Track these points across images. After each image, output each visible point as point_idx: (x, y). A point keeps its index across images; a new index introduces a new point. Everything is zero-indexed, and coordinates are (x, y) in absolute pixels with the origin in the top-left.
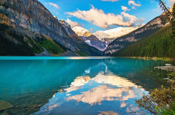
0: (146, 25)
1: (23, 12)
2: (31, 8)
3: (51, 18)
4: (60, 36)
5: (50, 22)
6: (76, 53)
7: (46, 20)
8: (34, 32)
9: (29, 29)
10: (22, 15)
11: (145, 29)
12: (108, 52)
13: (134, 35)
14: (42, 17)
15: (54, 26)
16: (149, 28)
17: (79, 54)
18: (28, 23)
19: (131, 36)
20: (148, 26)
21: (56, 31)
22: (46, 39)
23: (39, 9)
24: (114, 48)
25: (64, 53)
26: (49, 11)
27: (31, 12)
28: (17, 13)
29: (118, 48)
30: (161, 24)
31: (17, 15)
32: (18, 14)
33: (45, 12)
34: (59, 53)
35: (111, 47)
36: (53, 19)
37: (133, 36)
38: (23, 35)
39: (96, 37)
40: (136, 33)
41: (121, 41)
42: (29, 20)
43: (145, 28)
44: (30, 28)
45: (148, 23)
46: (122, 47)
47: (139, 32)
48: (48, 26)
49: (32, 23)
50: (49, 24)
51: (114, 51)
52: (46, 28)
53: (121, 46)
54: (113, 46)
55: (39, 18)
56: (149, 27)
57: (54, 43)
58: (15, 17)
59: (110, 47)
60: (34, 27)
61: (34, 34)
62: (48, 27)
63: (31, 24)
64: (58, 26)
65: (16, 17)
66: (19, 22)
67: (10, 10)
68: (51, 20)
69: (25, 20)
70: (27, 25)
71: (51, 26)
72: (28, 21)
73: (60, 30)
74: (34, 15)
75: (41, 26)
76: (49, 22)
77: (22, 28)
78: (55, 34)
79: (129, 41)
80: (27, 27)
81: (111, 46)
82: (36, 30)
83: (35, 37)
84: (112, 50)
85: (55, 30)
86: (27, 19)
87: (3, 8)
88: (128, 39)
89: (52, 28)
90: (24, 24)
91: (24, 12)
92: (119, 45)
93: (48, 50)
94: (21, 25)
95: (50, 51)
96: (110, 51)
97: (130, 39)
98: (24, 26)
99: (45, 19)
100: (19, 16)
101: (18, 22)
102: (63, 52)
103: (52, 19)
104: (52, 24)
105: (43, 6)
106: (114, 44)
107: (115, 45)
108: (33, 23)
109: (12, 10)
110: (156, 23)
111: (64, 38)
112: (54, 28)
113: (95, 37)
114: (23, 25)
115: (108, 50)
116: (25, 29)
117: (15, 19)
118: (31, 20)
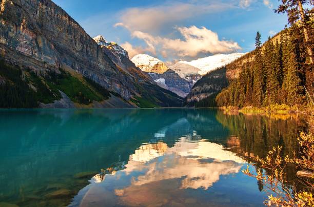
1: (24, 25)
2: (41, 17)
3: (82, 36)
4: (99, 70)
5: (81, 44)
6: (131, 102)
7: (71, 40)
8: (45, 63)
9: (35, 56)
10: (21, 31)
12: (192, 99)
13: (240, 66)
14: (65, 35)
15: (87, 52)
17: (138, 104)
18: (35, 44)
19: (235, 69)
21: (92, 61)
22: (69, 77)
23: (58, 19)
24: (203, 92)
25: (102, 101)
26: (77, 23)
27: (42, 26)
28: (12, 26)
29: (210, 91)
31: (12, 30)
32: (14, 28)
33: (70, 25)
34: (91, 102)
35: (197, 90)
36: (86, 39)
37: (238, 67)
38: (22, 68)
39: (176, 72)
40: (245, 61)
41: (217, 77)
42: (36, 40)
44: (36, 54)
46: (218, 89)
48: (77, 51)
49: (41, 45)
50: (78, 47)
51: (203, 96)
52: (72, 55)
53: (217, 88)
54: (202, 87)
55: (58, 37)
57: (85, 83)
58: (8, 33)
59: (195, 90)
60: (45, 53)
61: (46, 66)
62: (77, 54)
63: (39, 48)
64: (96, 52)
65: (10, 34)
66: (16, 43)
68: (81, 41)
69: (27, 39)
70: (33, 48)
71: (82, 51)
72: (34, 42)
73: (100, 60)
74: (47, 30)
75: (61, 51)
76: (79, 44)
77: (22, 55)
78: (90, 66)
79: (232, 77)
80: (32, 53)
81: (197, 88)
82: (49, 58)
83: (47, 71)
84: (199, 95)
85: (90, 60)
86: (31, 37)
88: (229, 73)
89: (83, 56)
90: (26, 48)
91: (26, 25)
92: (212, 86)
93: (69, 96)
94: (19, 49)
95: (74, 97)
96: (196, 97)
97: (233, 74)
98: (24, 50)
99: (70, 38)
100: (15, 32)
101: (14, 43)
102: (100, 100)
103: (84, 39)
104: (84, 47)
105: (66, 14)
106: (203, 84)
107: (205, 85)
108: (44, 44)
109: (2, 20)
111: (107, 74)
112: (88, 55)
113: (174, 72)
114: (23, 48)
115: (193, 94)
116: (27, 56)
117: (8, 38)
118: (40, 40)
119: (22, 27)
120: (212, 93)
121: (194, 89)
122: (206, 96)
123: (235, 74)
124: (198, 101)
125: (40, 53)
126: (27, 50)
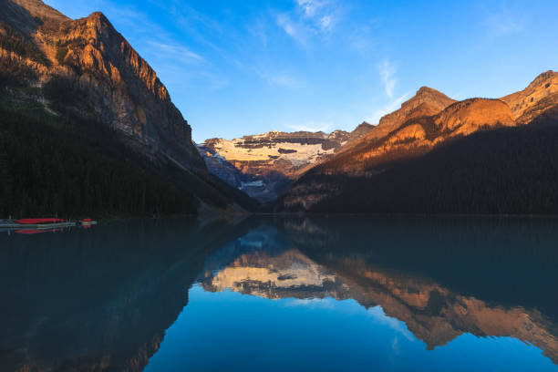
0: (387, 138)
1: (122, 90)
3: (168, 107)
5: (167, 118)
8: (150, 147)
9: (138, 137)
10: (119, 98)
11: (388, 148)
12: (295, 201)
13: (360, 160)
15: (174, 130)
16: (396, 147)
18: (132, 121)
20: (393, 139)
21: (180, 144)
24: (310, 193)
26: (164, 87)
28: (107, 90)
29: (321, 191)
30: (426, 139)
32: (109, 93)
35: (302, 190)
37: (357, 162)
40: (367, 156)
41: (330, 173)
42: (136, 112)
43: (386, 145)
44: (140, 134)
45: (393, 134)
46: (332, 190)
47: (373, 154)
48: (164, 129)
51: (311, 199)
53: (331, 187)
54: (310, 185)
56: (396, 143)
57: (197, 178)
59: (298, 190)
60: (149, 133)
61: (153, 152)
63: (142, 125)
65: (106, 103)
66: (113, 116)
67: (88, 79)
69: (128, 110)
70: (134, 125)
71: (169, 128)
72: (135, 116)
77: (121, 134)
78: (179, 151)
79: (351, 174)
81: (302, 187)
82: (153, 140)
84: (305, 196)
85: (178, 142)
86: (131, 108)
87: (69, 73)
89: (171, 135)
90: (125, 124)
91: (125, 89)
92: (324, 185)
94: (116, 125)
96: (299, 199)
98: (124, 127)
101: (110, 115)
104: (170, 123)
106: (310, 183)
107: (313, 184)
108: (147, 121)
109: (94, 80)
110: (412, 135)
114: (121, 124)
115: (296, 196)
116: (128, 137)
117: (103, 107)
118: (142, 112)
119: (120, 92)
120: (325, 195)
121: (295, 189)
122: (317, 200)
123: (354, 172)
124: (304, 204)
125: (143, 134)
126: (126, 127)
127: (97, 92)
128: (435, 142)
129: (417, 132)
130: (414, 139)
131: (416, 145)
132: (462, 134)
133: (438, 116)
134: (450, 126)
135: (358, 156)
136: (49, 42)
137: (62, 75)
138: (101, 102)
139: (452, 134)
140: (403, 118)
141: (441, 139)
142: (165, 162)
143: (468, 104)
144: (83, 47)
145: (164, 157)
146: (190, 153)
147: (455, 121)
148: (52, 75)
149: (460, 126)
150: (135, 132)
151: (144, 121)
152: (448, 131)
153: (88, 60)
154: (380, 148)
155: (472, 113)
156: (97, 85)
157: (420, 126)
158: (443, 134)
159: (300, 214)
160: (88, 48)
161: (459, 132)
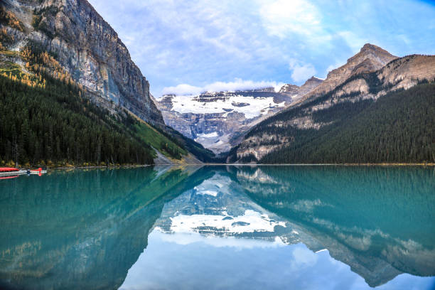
0: (332, 93)
1: (87, 50)
3: (128, 64)
8: (112, 102)
9: (101, 93)
11: (335, 101)
12: (246, 153)
13: (309, 113)
14: (113, 62)
15: (133, 86)
16: (343, 100)
18: (96, 78)
19: (303, 116)
20: (340, 93)
23: (107, 40)
24: (262, 144)
26: (125, 47)
28: (74, 52)
29: (273, 143)
30: (369, 93)
31: (75, 56)
32: (77, 54)
33: (118, 49)
34: (181, 157)
35: (254, 141)
36: (132, 68)
37: (307, 115)
40: (315, 108)
41: (281, 125)
42: (99, 70)
43: (333, 99)
44: (103, 90)
45: (339, 88)
46: (283, 141)
47: (321, 107)
48: (124, 85)
50: (125, 79)
51: (263, 150)
53: (281, 139)
54: (261, 137)
56: (342, 96)
57: (154, 130)
59: (251, 141)
60: (111, 89)
61: (114, 106)
62: (124, 89)
63: (105, 81)
64: (141, 85)
65: (74, 63)
66: (80, 74)
67: (59, 42)
69: (92, 69)
70: (97, 82)
72: (98, 74)
76: (126, 76)
78: (138, 105)
79: (300, 126)
80: (97, 89)
81: (254, 139)
82: (114, 95)
84: (257, 147)
85: (137, 97)
86: (95, 67)
87: (42, 38)
88: (296, 121)
89: (130, 91)
90: (90, 81)
91: (90, 50)
92: (275, 136)
94: (82, 82)
95: (162, 150)
96: (251, 150)
97: (301, 123)
98: (89, 85)
99: (119, 67)
100: (77, 59)
101: (77, 74)
104: (129, 79)
106: (262, 134)
107: (265, 136)
108: (109, 76)
109: (63, 43)
110: (357, 89)
112: (134, 90)
114: (87, 82)
115: (248, 147)
116: (92, 93)
117: (71, 67)
118: (105, 70)
119: (85, 53)
120: (276, 146)
121: (248, 140)
122: (268, 151)
123: (304, 123)
124: (256, 155)
125: (106, 89)
126: (91, 84)
127: (66, 53)
128: (378, 96)
129: (362, 86)
130: (359, 93)
131: (361, 99)
132: (403, 88)
133: (381, 71)
134: (391, 81)
135: (308, 109)
136: (26, 11)
137: (36, 39)
138: (70, 62)
139: (394, 89)
140: (348, 73)
141: (384, 93)
142: (125, 115)
143: (408, 60)
144: (55, 14)
145: (124, 111)
146: (148, 106)
147: (396, 77)
148: (28, 39)
149: (401, 80)
150: (99, 89)
151: (106, 78)
152: (391, 86)
153: (59, 25)
154: (327, 102)
155: (411, 69)
156: (66, 47)
157: (364, 81)
158: (386, 89)
159: (253, 164)
160: (59, 15)
161: (400, 86)
